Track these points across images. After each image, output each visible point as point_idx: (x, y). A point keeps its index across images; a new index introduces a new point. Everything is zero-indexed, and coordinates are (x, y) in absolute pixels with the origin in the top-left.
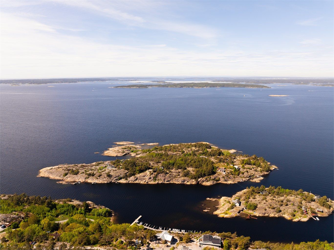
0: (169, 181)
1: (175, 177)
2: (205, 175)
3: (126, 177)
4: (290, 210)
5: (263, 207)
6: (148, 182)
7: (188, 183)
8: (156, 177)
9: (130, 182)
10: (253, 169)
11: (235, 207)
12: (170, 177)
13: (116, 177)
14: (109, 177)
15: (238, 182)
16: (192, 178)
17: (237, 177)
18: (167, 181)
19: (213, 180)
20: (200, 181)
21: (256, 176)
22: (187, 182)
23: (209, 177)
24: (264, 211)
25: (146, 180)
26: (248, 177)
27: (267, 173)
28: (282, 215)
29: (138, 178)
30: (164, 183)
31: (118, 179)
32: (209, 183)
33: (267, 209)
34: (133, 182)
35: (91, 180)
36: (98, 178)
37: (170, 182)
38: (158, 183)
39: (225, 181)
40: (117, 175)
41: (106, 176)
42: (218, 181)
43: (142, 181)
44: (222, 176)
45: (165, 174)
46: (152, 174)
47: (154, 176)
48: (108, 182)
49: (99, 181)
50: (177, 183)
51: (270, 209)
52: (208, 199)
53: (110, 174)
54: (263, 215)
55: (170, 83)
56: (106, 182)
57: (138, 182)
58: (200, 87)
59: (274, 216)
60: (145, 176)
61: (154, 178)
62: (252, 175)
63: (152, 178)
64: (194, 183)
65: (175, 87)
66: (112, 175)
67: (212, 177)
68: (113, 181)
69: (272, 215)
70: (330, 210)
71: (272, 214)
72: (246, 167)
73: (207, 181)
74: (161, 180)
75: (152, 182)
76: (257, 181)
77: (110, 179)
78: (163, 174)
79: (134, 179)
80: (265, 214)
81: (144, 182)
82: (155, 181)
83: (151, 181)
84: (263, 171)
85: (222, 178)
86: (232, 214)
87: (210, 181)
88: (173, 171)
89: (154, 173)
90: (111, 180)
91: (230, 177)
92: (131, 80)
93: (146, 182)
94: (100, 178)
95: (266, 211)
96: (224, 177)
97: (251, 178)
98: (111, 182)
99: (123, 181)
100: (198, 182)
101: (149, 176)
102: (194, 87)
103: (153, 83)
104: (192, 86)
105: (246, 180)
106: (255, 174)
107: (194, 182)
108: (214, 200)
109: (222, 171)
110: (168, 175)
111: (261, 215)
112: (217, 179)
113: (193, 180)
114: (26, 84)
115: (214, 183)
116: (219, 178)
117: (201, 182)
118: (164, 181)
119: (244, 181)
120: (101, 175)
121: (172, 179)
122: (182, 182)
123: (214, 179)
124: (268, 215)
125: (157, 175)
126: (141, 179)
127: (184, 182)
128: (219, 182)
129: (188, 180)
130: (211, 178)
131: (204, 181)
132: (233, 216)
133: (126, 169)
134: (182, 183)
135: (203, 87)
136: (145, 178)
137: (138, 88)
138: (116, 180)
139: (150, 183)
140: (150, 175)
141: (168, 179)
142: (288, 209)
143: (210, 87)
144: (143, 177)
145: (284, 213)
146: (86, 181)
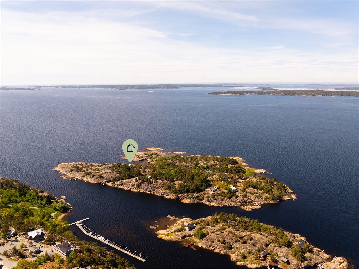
0: (150, 191)
1: (158, 188)
2: (188, 191)
3: (115, 180)
4: (243, 251)
5: (212, 238)
6: (130, 189)
7: (167, 197)
8: (140, 185)
9: (115, 186)
10: (255, 194)
11: (184, 231)
12: (153, 187)
13: (106, 179)
14: (100, 178)
15: (224, 206)
16: (173, 192)
17: (226, 200)
18: (148, 191)
19: (195, 198)
20: (181, 196)
21: (255, 203)
22: (167, 195)
23: (192, 194)
24: (210, 243)
25: (130, 187)
26: (241, 203)
27: (273, 202)
28: (230, 253)
29: (124, 183)
30: (145, 192)
31: (107, 182)
32: (188, 200)
33: (216, 241)
34: (118, 186)
35: (85, 179)
36: (92, 177)
37: (152, 193)
38: (139, 191)
39: (209, 202)
40: (108, 177)
41: (98, 177)
42: (201, 200)
43: (126, 186)
44: (207, 196)
45: (148, 183)
46: (137, 181)
47: (138, 183)
48: (98, 183)
49: (91, 181)
50: (157, 195)
51: (218, 242)
52: (169, 216)
53: (103, 175)
54: (206, 247)
55: (277, 90)
56: (96, 182)
57: (122, 188)
58: (309, 95)
59: (219, 251)
60: (130, 182)
61: (137, 185)
62: (249, 201)
63: (135, 186)
64: (173, 198)
65: (277, 94)
66: (104, 177)
67: (195, 195)
68: (102, 183)
69: (217, 250)
70: (302, 264)
71: (219, 249)
72: (247, 190)
73: (188, 199)
74: (143, 189)
75: (134, 190)
76: (247, 210)
77: (100, 180)
78: (147, 183)
79: (119, 184)
80: (210, 247)
81: (127, 188)
82: (137, 189)
83: (134, 188)
84: (269, 199)
85: (206, 198)
86: (173, 237)
87: (192, 199)
88: (158, 181)
89: (139, 181)
90: (101, 182)
91: (217, 198)
92: (236, 87)
93: (129, 188)
94: (93, 178)
95: (213, 244)
96: (208, 197)
97: (246, 204)
98: (101, 183)
99: (110, 184)
100: (179, 197)
101: (133, 183)
102: (302, 95)
103: (257, 89)
104: (299, 94)
105: (236, 205)
106: (255, 200)
107: (173, 196)
108: (173, 219)
109: (212, 190)
110: (152, 185)
111: (204, 247)
112: (201, 197)
113: (174, 195)
114: (133, 89)
115: (195, 202)
116: (203, 198)
117: (181, 198)
118: (146, 191)
119: (232, 206)
120: (95, 175)
121: (154, 190)
122: (162, 194)
123: (197, 198)
124: (213, 249)
125: (141, 183)
126: (126, 185)
127: (164, 195)
128: (201, 202)
129: (168, 194)
130: (193, 195)
131: (185, 198)
132: (173, 239)
133: (118, 173)
134: (162, 196)
135: (313, 95)
136: (129, 184)
137: (233, 94)
138: (106, 182)
139: (132, 190)
140: (135, 182)
141: (150, 189)
142: (242, 248)
143: (323, 95)
144: (128, 183)
145: (234, 252)
146: (82, 179)
